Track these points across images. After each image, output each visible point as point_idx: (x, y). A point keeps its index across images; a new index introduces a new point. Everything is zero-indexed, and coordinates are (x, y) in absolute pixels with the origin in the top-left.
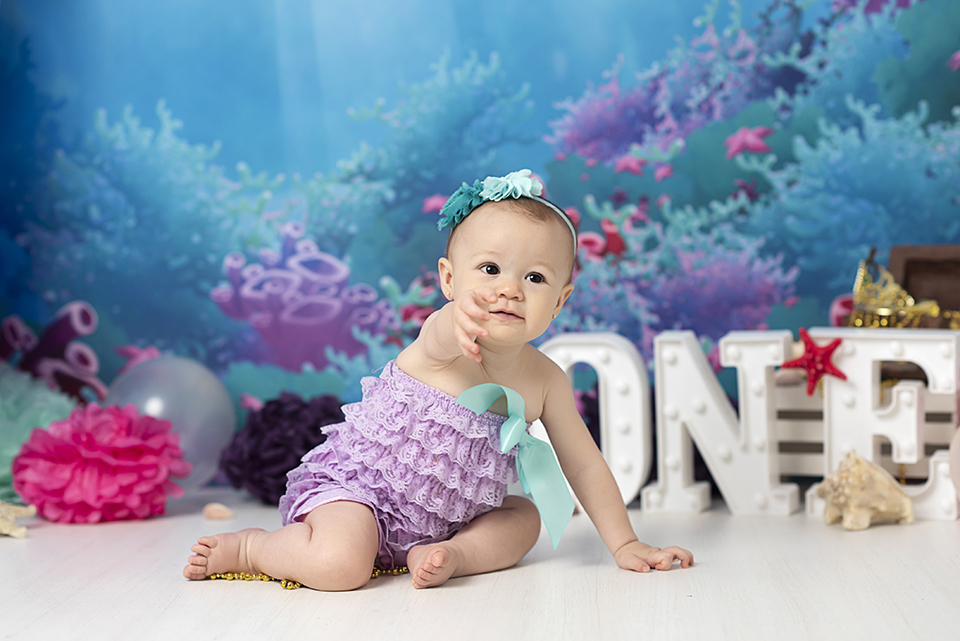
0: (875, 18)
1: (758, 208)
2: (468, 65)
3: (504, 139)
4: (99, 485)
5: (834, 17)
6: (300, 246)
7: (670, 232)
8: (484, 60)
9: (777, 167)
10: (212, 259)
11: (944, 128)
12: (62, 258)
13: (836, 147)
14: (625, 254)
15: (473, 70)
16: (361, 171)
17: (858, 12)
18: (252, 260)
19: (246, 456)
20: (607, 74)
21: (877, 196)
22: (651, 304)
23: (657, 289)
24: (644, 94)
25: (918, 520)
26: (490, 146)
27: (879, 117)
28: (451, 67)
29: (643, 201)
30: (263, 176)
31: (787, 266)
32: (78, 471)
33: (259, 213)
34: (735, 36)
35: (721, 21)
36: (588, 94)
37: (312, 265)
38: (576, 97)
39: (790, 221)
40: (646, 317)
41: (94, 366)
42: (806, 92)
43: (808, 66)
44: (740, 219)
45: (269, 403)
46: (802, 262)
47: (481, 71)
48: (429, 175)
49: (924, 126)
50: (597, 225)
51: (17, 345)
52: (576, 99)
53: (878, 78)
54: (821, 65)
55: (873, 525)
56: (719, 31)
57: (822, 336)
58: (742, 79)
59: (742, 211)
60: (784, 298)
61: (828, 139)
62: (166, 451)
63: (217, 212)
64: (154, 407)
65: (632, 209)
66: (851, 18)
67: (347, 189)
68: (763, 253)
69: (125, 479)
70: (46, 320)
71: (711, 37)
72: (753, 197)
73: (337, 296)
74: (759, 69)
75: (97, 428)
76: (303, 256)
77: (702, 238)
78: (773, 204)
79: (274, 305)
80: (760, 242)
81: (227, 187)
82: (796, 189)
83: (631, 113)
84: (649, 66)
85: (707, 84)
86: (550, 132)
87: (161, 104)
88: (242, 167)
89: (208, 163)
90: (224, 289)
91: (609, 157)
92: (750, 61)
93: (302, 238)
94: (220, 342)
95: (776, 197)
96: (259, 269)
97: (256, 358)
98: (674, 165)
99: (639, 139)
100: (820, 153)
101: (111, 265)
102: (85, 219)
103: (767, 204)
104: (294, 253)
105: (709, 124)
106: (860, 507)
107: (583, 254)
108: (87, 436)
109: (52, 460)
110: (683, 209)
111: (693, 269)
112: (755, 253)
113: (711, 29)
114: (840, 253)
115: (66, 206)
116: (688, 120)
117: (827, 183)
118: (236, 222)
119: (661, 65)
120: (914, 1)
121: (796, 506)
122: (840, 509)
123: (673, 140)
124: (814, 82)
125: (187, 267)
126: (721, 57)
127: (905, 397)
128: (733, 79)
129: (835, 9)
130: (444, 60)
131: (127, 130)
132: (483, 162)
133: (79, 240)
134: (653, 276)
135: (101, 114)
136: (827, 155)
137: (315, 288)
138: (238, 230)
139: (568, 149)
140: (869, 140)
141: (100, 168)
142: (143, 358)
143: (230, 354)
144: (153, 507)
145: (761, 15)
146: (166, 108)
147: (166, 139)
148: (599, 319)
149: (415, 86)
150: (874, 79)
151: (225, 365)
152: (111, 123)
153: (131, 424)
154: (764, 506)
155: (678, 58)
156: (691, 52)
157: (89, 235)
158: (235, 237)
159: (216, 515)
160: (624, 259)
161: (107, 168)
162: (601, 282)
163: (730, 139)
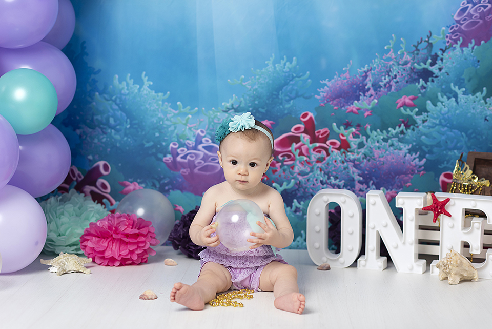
0: (464, 49)
1: (409, 131)
2: (283, 62)
3: (297, 96)
4: (120, 250)
5: (446, 49)
6: (204, 140)
7: (369, 140)
9: (418, 114)
10: (164, 144)
12: (96, 141)
13: (446, 105)
14: (349, 150)
15: (285, 64)
16: (232, 108)
17: (458, 46)
18: (182, 145)
20: (344, 69)
21: (462, 128)
22: (360, 172)
23: (362, 165)
24: (361, 78)
25: (480, 279)
26: (291, 99)
27: (465, 93)
28: (274, 64)
29: (359, 126)
30: (189, 107)
31: (421, 158)
32: (111, 243)
33: (186, 124)
34: (403, 54)
35: (397, 48)
36: (336, 77)
37: (208, 148)
39: (423, 137)
40: (357, 178)
41: (109, 190)
42: (433, 81)
43: (434, 69)
44: (401, 136)
45: (191, 212)
46: (427, 156)
48: (263, 111)
49: (484, 98)
50: (337, 136)
51: (75, 179)
52: (330, 80)
53: (465, 76)
54: (440, 69)
55: (461, 282)
56: (396, 52)
57: (441, 196)
58: (405, 74)
59: (402, 132)
60: (419, 172)
61: (442, 102)
63: (167, 123)
64: (140, 212)
65: (353, 130)
66: (455, 48)
67: (227, 115)
68: (410, 151)
70: (88, 168)
71: (392, 54)
72: (407, 126)
74: (412, 69)
76: (205, 144)
77: (384, 143)
78: (416, 130)
79: (191, 165)
80: (410, 146)
81: (172, 112)
82: (426, 124)
83: (355, 86)
84: (364, 67)
85: (389, 76)
86: (318, 94)
88: (179, 103)
89: (164, 101)
90: (169, 157)
91: (344, 106)
92: (409, 66)
93: (205, 136)
94: (166, 181)
95: (418, 127)
96: (185, 149)
97: (182, 189)
98: (373, 111)
99: (358, 100)
100: (438, 108)
101: (118, 145)
102: (107, 123)
103: (413, 130)
104: (201, 143)
105: (389, 93)
106: (456, 274)
107: (330, 148)
108: (115, 227)
109: (98, 237)
110: (376, 131)
111: (379, 157)
112: (407, 151)
113: (392, 50)
114: (445, 152)
115: (99, 117)
116: (379, 91)
117: (440, 121)
118: (175, 128)
119: (369, 66)
120: (483, 42)
121: (425, 270)
122: (447, 274)
123: (373, 100)
124: (436, 77)
125: (152, 147)
126: (395, 63)
127: (476, 225)
128: (400, 74)
129: (447, 44)
130: (272, 59)
131: (127, 85)
132: (287, 106)
133: (105, 133)
134: (361, 160)
135: (117, 76)
136: (441, 109)
137: (210, 159)
138: (176, 131)
139: (326, 101)
140: (459, 103)
141: (115, 101)
142: (131, 187)
143: (170, 187)
144: (142, 259)
145: (414, 46)
146: (145, 76)
147: (146, 89)
148: (336, 178)
149: (258, 70)
150: (463, 76)
151: (168, 191)
152: (120, 82)
153: (134, 222)
154: (412, 269)
155: (376, 63)
156: (383, 61)
157: (109, 131)
158: (174, 135)
159: (169, 264)
160: (348, 152)
161: (118, 101)
162: (338, 161)
163: (398, 100)
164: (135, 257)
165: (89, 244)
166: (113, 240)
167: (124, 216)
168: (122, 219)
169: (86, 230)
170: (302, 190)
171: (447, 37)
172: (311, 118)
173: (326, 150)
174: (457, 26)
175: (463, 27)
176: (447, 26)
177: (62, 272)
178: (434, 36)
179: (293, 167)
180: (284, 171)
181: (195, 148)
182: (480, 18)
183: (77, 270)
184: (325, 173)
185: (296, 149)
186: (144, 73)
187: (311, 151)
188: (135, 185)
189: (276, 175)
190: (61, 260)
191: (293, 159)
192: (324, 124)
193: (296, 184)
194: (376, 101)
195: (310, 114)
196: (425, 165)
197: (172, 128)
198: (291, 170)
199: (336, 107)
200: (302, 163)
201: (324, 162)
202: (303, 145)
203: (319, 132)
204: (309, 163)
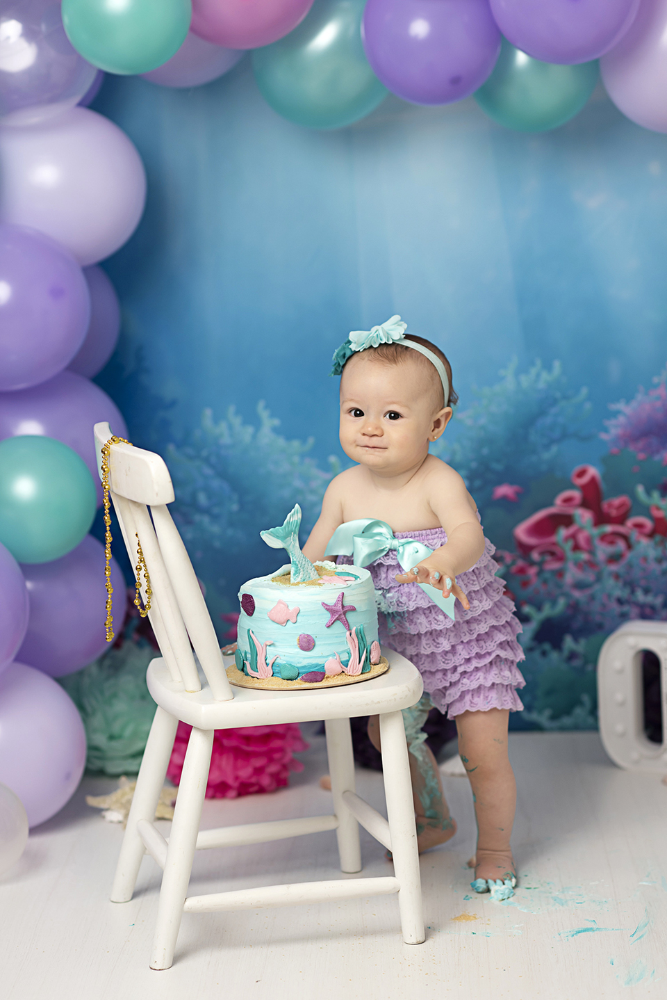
2: (533, 371)
3: (565, 436)
8: (548, 367)
15: (538, 375)
20: (655, 380)
26: (553, 442)
28: (519, 371)
36: (639, 397)
38: (629, 400)
47: (545, 376)
48: (497, 467)
50: (646, 511)
52: (628, 401)
63: (311, 498)
81: (318, 477)
86: (606, 430)
87: (261, 405)
88: (332, 459)
89: (303, 456)
91: (658, 451)
101: (217, 544)
102: (195, 504)
107: (634, 535)
130: (512, 366)
131: (230, 427)
132: (546, 456)
133: (190, 523)
135: (208, 413)
139: (621, 444)
141: (207, 460)
144: (279, 782)
146: (266, 407)
147: (266, 435)
148: (647, 591)
149: (486, 389)
152: (216, 420)
157: (197, 518)
161: (213, 460)
162: (650, 559)
170: (580, 618)
172: (593, 481)
173: (625, 538)
179: (560, 574)
180: (545, 582)
184: (625, 584)
185: (567, 539)
187: (597, 542)
189: (529, 591)
191: (560, 558)
192: (621, 487)
193: (569, 606)
195: (593, 471)
198: (558, 580)
200: (580, 565)
201: (624, 562)
202: (580, 530)
203: (610, 506)
204: (591, 564)
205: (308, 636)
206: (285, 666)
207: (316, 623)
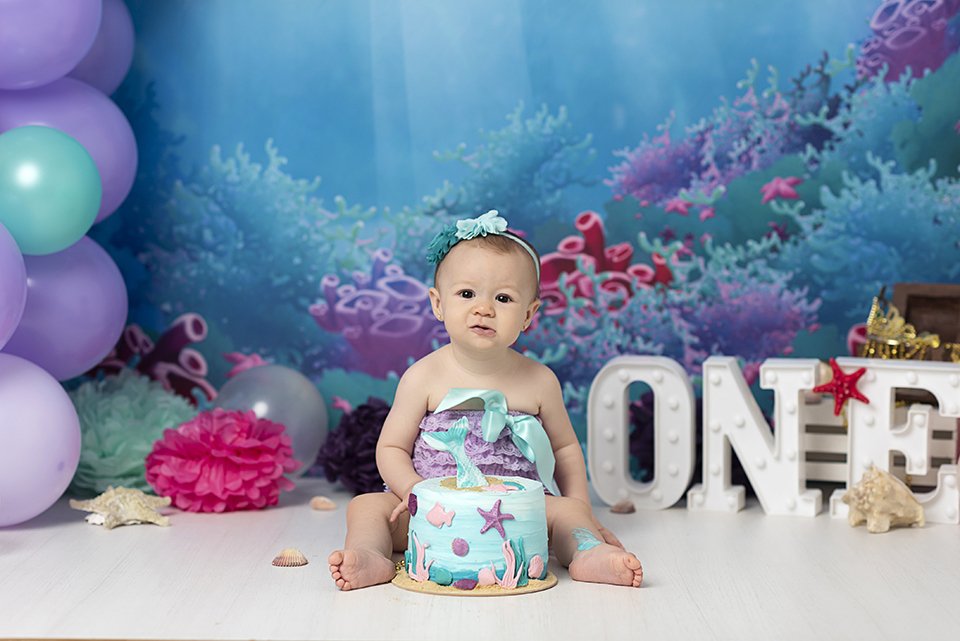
0: (893, 85)
1: (788, 246)
2: (540, 116)
3: (569, 181)
4: (224, 481)
5: (857, 84)
6: (388, 269)
7: (711, 265)
8: (554, 112)
9: (805, 212)
10: (311, 278)
11: (950, 182)
12: (178, 275)
13: (857, 195)
14: (671, 284)
15: (544, 120)
16: (443, 206)
17: (879, 80)
18: (345, 280)
19: (343, 455)
20: (660, 127)
21: (890, 239)
22: (693, 327)
23: (698, 314)
24: (692, 145)
25: (928, 524)
26: (557, 187)
27: (894, 171)
28: (525, 117)
29: (689, 237)
30: (357, 207)
31: (811, 298)
32: (206, 468)
33: (353, 240)
34: (772, 97)
35: (761, 84)
36: (643, 144)
37: (397, 286)
38: (632, 147)
39: (815, 258)
40: (688, 338)
41: (204, 371)
42: (832, 148)
43: (834, 125)
44: (772, 256)
45: (361, 408)
46: (824, 294)
49: (933, 180)
50: (648, 258)
51: (136, 350)
52: (631, 150)
53: (894, 138)
54: (846, 125)
55: (893, 527)
56: (758, 93)
57: (849, 365)
58: (778, 135)
59: (774, 249)
60: (808, 325)
61: (850, 189)
62: (281, 450)
63: (316, 237)
64: (261, 410)
65: (679, 245)
66: (873, 84)
67: (431, 220)
68: (790, 285)
69: (248, 476)
70: (162, 328)
71: (751, 98)
72: (784, 237)
73: (419, 313)
74: (792, 126)
75: (222, 429)
76: (391, 279)
77: (739, 271)
78: (801, 243)
79: (365, 320)
80: (789, 276)
81: (325, 216)
82: (821, 231)
83: (680, 161)
84: (697, 123)
85: (747, 139)
86: (610, 177)
88: (339, 199)
89: (309, 195)
90: (320, 305)
91: (660, 199)
92: (785, 119)
93: (390, 263)
94: (315, 351)
95: (804, 238)
96: (352, 288)
97: (347, 366)
98: (716, 208)
99: (687, 186)
100: (842, 201)
101: (221, 282)
102: (199, 241)
103: (796, 243)
104: (383, 275)
105: (748, 173)
106: (882, 513)
107: (635, 282)
108: (214, 436)
109: (182, 457)
110: (722, 246)
111: (730, 297)
112: (784, 286)
113: (752, 90)
114: (858, 286)
115: (183, 229)
116: (730, 169)
117: (848, 227)
118: (332, 247)
119: (707, 121)
120: (927, 72)
121: (820, 508)
122: (864, 514)
123: (716, 186)
124: (839, 140)
125: (288, 285)
126: (759, 116)
127: (918, 419)
128: (769, 135)
129: (859, 77)
130: (518, 111)
131: (238, 164)
132: (550, 201)
133: (194, 259)
134: (696, 303)
135: (217, 149)
136: (849, 202)
137: (401, 306)
138: (334, 254)
139: (624, 191)
140: (885, 191)
141: (213, 197)
142: (248, 364)
143: (324, 362)
144: (269, 499)
145: (795, 81)
146: (273, 146)
147: (273, 173)
148: (647, 339)
149: (492, 133)
150: (891, 138)
151: (319, 371)
152: (224, 158)
153: (251, 427)
154: (793, 508)
155: (722, 115)
156: (734, 111)
157: (203, 255)
158: (331, 260)
159: (321, 506)
160: (671, 288)
161: (220, 196)
162: (650, 307)
163: (765, 187)
164: (255, 494)
165: (165, 470)
166: (212, 461)
167: (232, 415)
168: (228, 420)
169: (158, 443)
170: (580, 365)
171: (858, 63)
172: (596, 225)
173: (627, 285)
174: (876, 42)
175: (888, 43)
176: (859, 43)
177: (115, 523)
178: (833, 61)
179: (562, 320)
180: (546, 328)
181: (372, 286)
182: (922, 25)
183: (143, 519)
184: (626, 331)
185: (568, 285)
186: (270, 142)
187: (598, 288)
188: (255, 360)
189: (531, 336)
190: (110, 501)
191: (563, 304)
192: (623, 234)
193: (570, 352)
194: (722, 189)
195: (596, 217)
196: (820, 312)
197: (325, 248)
198: (559, 325)
199: (644, 203)
200: (581, 312)
201: (624, 309)
202: (582, 276)
203: (612, 251)
204: (593, 311)
205: (462, 540)
206: (440, 571)
207: (470, 529)
